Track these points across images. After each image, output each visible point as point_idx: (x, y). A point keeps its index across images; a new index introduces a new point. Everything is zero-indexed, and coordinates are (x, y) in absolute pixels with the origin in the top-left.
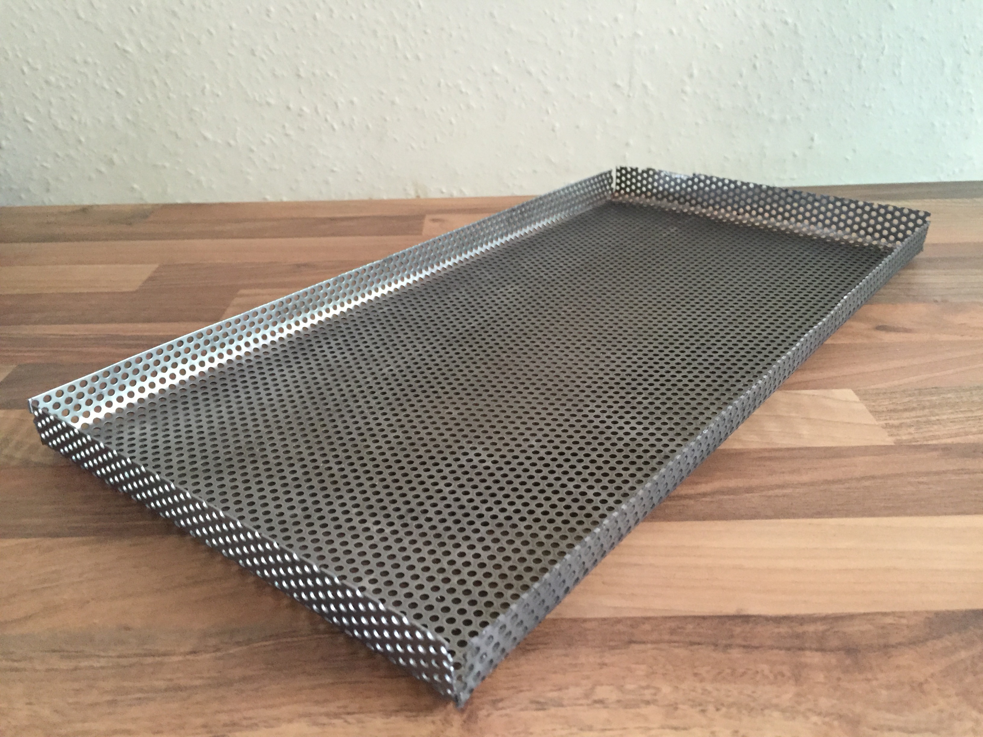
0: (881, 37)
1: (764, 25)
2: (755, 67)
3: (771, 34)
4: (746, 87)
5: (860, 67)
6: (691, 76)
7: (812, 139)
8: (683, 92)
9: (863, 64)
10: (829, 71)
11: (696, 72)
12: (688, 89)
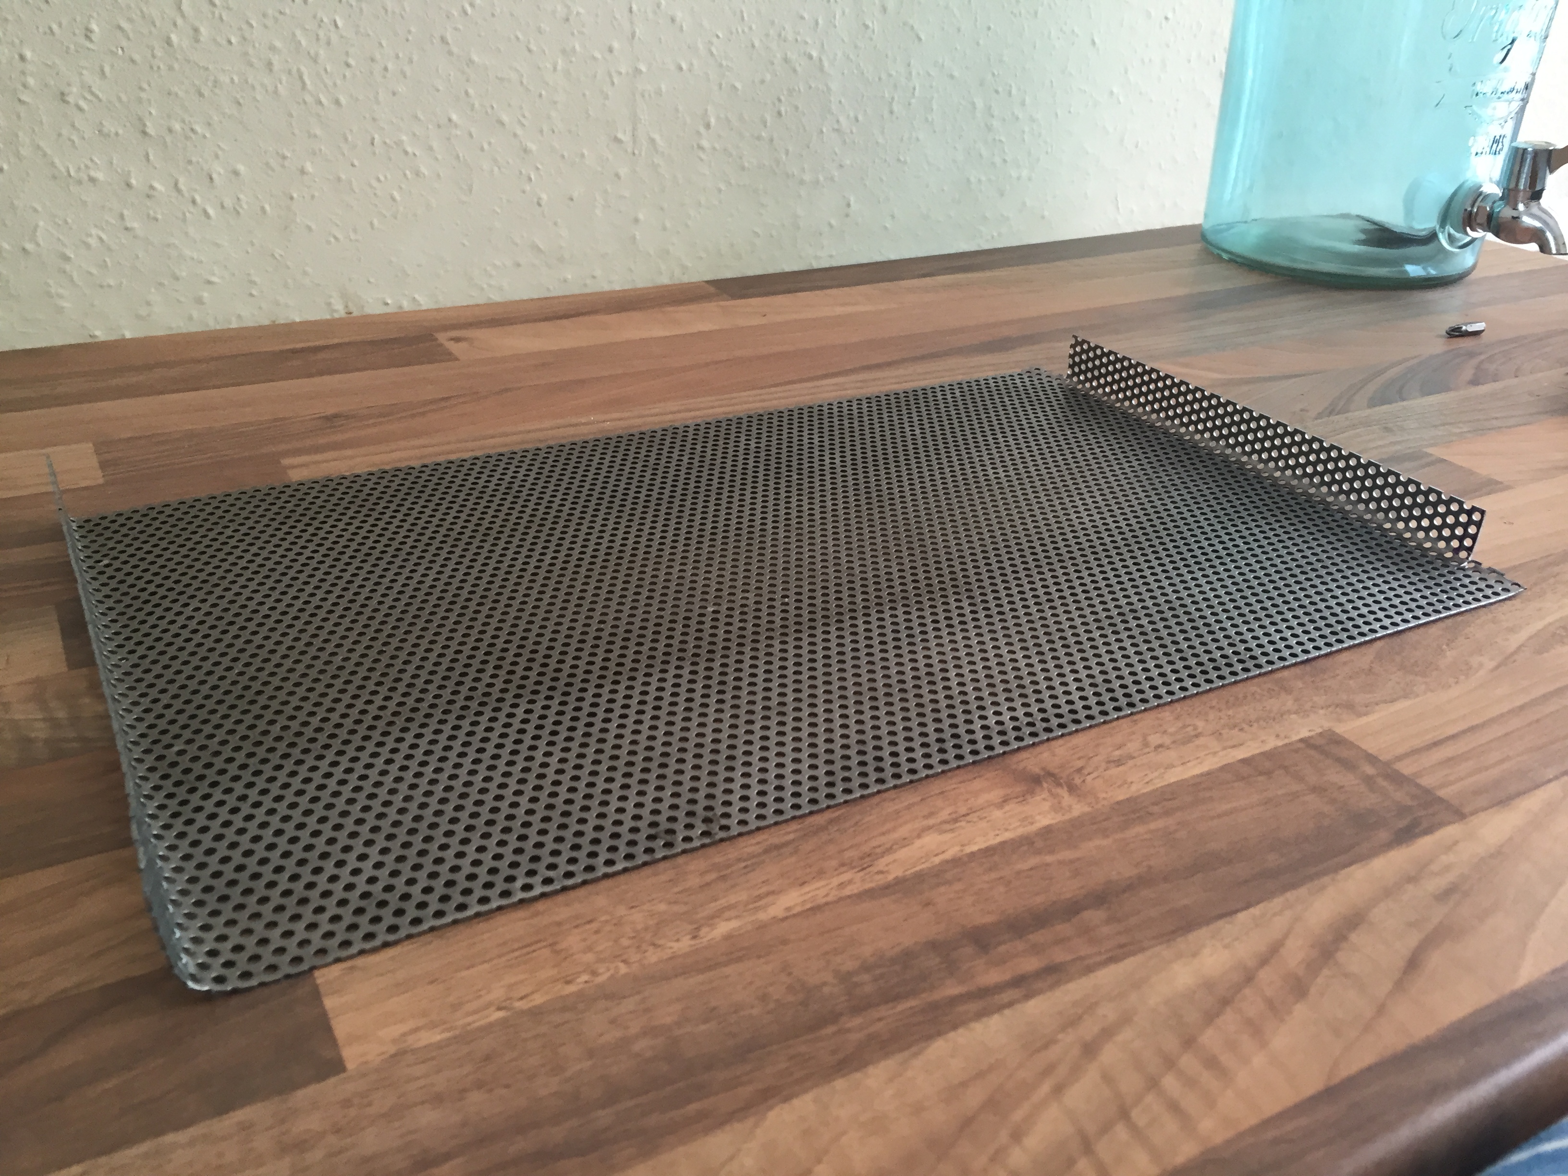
0: (910, 73)
1: (786, 60)
2: (779, 114)
3: (795, 71)
4: (772, 140)
5: (892, 112)
6: (708, 126)
7: (849, 205)
8: (700, 147)
9: (895, 108)
10: (860, 118)
11: (713, 121)
12: (705, 143)
